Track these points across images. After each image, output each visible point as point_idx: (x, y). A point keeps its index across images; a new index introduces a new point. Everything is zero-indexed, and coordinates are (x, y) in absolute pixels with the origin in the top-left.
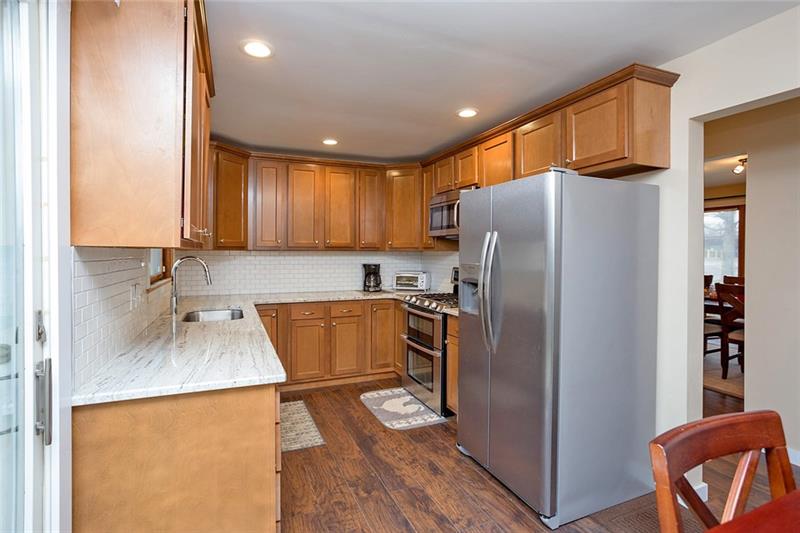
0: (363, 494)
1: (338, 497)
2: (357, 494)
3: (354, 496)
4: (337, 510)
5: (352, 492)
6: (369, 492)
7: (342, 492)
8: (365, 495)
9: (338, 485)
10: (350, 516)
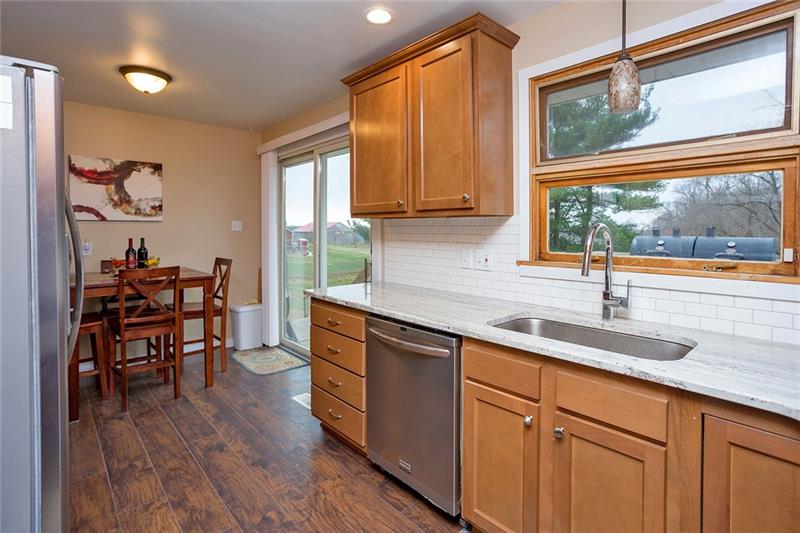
0: (272, 515)
1: (302, 504)
2: (280, 513)
3: (282, 510)
4: (297, 490)
5: (286, 515)
6: (266, 519)
7: (300, 511)
8: (269, 514)
9: (308, 520)
10: (282, 487)
